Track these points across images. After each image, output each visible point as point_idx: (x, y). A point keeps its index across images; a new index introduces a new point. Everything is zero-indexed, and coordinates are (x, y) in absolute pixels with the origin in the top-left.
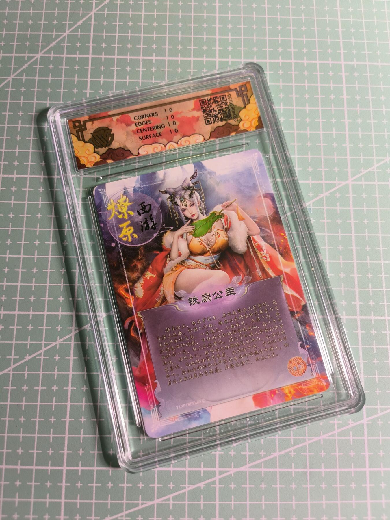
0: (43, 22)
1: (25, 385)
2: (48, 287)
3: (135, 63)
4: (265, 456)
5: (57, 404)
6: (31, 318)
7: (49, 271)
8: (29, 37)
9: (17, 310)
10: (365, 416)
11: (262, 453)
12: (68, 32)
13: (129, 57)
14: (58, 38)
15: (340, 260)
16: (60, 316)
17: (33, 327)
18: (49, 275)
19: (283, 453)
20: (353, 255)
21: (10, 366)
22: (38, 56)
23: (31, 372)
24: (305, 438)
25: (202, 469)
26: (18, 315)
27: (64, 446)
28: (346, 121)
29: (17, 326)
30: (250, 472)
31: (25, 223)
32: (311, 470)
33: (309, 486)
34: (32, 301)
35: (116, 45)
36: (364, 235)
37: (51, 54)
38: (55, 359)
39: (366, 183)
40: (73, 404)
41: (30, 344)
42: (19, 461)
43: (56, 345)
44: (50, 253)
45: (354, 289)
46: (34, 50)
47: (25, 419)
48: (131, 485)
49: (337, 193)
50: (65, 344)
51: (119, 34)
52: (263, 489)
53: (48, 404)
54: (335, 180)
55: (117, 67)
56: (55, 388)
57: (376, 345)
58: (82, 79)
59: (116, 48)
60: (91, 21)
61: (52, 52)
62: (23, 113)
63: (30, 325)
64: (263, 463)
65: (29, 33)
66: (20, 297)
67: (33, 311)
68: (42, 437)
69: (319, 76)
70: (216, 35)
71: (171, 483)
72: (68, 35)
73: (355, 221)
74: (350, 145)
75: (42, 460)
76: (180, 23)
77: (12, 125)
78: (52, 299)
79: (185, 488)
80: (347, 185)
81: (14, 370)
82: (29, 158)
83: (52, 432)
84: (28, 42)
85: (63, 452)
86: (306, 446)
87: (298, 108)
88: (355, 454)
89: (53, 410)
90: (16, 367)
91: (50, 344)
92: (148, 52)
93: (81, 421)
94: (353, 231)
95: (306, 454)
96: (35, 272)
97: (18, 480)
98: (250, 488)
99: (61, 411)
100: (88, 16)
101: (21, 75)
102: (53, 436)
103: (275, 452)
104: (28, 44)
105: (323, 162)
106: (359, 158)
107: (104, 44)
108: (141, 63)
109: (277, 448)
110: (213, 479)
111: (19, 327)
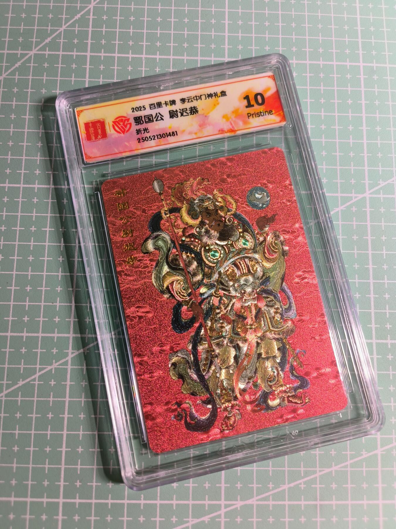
0: (37, 16)
1: (18, 413)
2: (42, 307)
3: (137, 62)
4: (273, 489)
5: (53, 432)
6: (24, 340)
7: (44, 289)
8: (22, 32)
9: (9, 331)
10: (379, 446)
11: (271, 486)
12: (64, 27)
13: (130, 56)
14: (54, 33)
15: (355, 279)
16: (56, 338)
17: (26, 350)
18: (43, 293)
19: (292, 485)
20: (369, 274)
21: (2, 392)
22: (32, 53)
23: (25, 399)
24: (316, 469)
25: (207, 502)
26: (11, 336)
27: (60, 477)
28: (364, 128)
29: (10, 348)
30: (258, 506)
31: (17, 237)
32: (322, 503)
33: (319, 519)
34: (26, 321)
35: (117, 42)
36: (382, 252)
37: (46, 51)
38: (51, 384)
39: (385, 196)
40: (69, 433)
41: (24, 368)
42: (13, 493)
43: (52, 369)
44: (45, 270)
45: (370, 311)
46: (27, 46)
47: (18, 449)
48: (131, 519)
49: (354, 207)
50: (62, 368)
51: (120, 30)
52: (271, 522)
53: (43, 432)
54: (352, 193)
55: (117, 66)
56: (50, 416)
57: (392, 371)
58: (80, 79)
59: (117, 45)
60: (90, 15)
61: (47, 48)
62: (15, 117)
63: (24, 348)
64: (271, 496)
65: (22, 27)
66: (12, 317)
67: (26, 333)
68: (37, 467)
69: (335, 79)
70: (225, 32)
71: (174, 517)
72: (64, 30)
73: (372, 238)
74: (368, 155)
75: (37, 492)
76: (186, 19)
77: (4, 130)
78: (47, 319)
79: (188, 522)
80: (365, 198)
81: (6, 396)
82: (22, 166)
83: (47, 463)
84: (21, 38)
85: (59, 483)
86: (316, 478)
87: (312, 114)
88: (367, 485)
89: (49, 439)
90: (9, 393)
91: (45, 368)
92: (151, 50)
93: (78, 451)
94: (370, 248)
95: (316, 486)
96: (28, 290)
97: (12, 513)
98: (257, 522)
99: (57, 440)
100: (86, 9)
101: (13, 73)
102: (49, 466)
103: (285, 484)
104: (21, 40)
105: (338, 172)
106: (377, 169)
107: (103, 40)
108: (144, 62)
109: (287, 480)
110: (218, 513)
111: (11, 350)
